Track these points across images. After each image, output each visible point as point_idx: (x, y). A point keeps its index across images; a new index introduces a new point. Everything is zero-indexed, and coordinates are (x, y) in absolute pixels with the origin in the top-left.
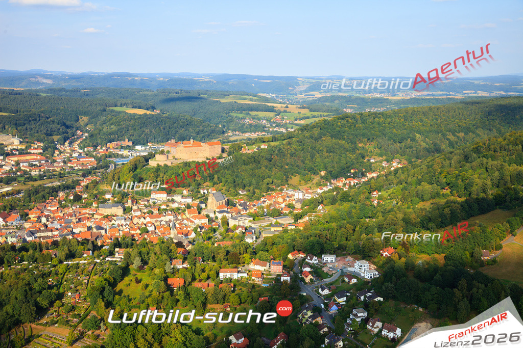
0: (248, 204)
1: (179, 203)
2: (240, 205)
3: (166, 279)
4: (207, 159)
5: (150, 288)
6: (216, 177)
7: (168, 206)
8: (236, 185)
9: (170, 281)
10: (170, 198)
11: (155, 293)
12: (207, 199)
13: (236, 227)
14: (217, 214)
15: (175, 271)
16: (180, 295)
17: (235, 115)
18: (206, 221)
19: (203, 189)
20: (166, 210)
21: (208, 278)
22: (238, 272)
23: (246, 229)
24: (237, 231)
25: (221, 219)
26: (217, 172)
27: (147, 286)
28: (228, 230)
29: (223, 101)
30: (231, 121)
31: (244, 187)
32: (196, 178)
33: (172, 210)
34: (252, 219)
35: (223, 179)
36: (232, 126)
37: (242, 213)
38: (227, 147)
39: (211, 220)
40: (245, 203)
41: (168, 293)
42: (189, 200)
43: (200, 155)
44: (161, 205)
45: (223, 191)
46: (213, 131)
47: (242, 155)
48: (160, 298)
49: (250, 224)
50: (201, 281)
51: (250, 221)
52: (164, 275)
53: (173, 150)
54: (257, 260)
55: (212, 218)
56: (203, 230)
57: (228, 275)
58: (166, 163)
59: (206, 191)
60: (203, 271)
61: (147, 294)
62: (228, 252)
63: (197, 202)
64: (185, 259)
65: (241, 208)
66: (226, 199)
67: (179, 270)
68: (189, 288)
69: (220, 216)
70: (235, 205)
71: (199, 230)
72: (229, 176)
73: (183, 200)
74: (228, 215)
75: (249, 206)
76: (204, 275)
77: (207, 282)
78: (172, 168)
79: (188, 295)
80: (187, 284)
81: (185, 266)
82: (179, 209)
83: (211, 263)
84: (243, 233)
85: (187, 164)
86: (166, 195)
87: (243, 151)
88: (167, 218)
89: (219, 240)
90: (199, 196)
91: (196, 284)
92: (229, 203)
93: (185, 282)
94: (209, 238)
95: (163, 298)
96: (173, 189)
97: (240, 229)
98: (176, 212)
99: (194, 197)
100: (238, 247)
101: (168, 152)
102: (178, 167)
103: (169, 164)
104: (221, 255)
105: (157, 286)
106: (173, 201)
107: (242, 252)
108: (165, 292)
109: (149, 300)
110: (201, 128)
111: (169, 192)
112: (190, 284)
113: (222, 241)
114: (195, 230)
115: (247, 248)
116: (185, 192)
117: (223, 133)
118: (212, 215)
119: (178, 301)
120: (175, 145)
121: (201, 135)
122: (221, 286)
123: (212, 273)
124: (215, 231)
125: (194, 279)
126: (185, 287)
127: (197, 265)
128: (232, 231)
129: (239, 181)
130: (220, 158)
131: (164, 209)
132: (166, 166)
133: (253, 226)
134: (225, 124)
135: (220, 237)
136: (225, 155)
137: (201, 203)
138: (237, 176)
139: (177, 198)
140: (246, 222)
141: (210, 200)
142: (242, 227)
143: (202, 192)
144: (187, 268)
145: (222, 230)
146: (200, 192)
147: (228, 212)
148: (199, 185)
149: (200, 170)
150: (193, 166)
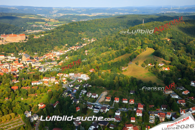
0: (39, 58)
1: (10, 59)
2: (35, 58)
3: (11, 87)
4: (20, 41)
5: (4, 91)
6: (24, 48)
7: (5, 61)
8: (33, 51)
10: (6, 57)
11: (7, 92)
12: (22, 57)
13: (35, 67)
14: (27, 63)
15: (14, 84)
16: (18, 92)
17: (28, 23)
19: (20, 53)
21: (27, 85)
22: (39, 82)
23: (39, 67)
24: (36, 68)
25: (29, 64)
26: (25, 46)
28: (32, 68)
29: (22, 17)
30: (27, 26)
31: (36, 52)
32: (16, 49)
33: (7, 62)
34: (41, 63)
35: (27, 49)
36: (28, 28)
37: (37, 61)
38: (28, 36)
39: (24, 65)
40: (38, 58)
41: (12, 92)
42: (14, 58)
43: (17, 40)
44: (2, 60)
45: (28, 53)
46: (20, 30)
47: (34, 39)
48: (9, 94)
49: (40, 65)
50: (25, 86)
51: (40, 64)
53: (5, 38)
54: (45, 77)
56: (22, 69)
57: (35, 84)
58: (2, 43)
60: (25, 83)
61: (3, 93)
62: (34, 76)
63: (18, 58)
64: (17, 79)
65: (36, 59)
66: (30, 56)
67: (15, 83)
68: (20, 90)
69: (28, 63)
70: (33, 59)
71: (20, 69)
72: (30, 48)
73: (12, 58)
74: (31, 63)
75: (39, 59)
77: (27, 87)
78: (5, 45)
79: (20, 92)
80: (19, 88)
82: (10, 61)
83: (28, 80)
84: (38, 69)
85: (11, 44)
87: (35, 37)
88: (6, 65)
89: (29, 72)
90: (18, 56)
91: (23, 88)
92: (31, 58)
93: (18, 88)
94: (25, 72)
95: (10, 94)
96: (7, 54)
97: (37, 67)
98: (9, 62)
99: (16, 57)
100: (37, 73)
101: (3, 39)
102: (8, 45)
104: (31, 77)
105: (8, 90)
106: (7, 59)
107: (39, 75)
109: (5, 95)
110: (15, 29)
111: (5, 55)
113: (30, 72)
114: (18, 69)
115: (41, 73)
116: (12, 55)
117: (25, 31)
118: (25, 63)
119: (17, 94)
120: (5, 36)
121: (15, 32)
122: (33, 87)
123: (29, 83)
124: (26, 69)
125: (22, 86)
126: (19, 89)
127: (23, 81)
128: (34, 68)
129: (34, 49)
130: (25, 41)
133: (42, 66)
134: (25, 27)
135: (29, 71)
136: (27, 39)
137: (20, 58)
138: (33, 48)
139: (9, 57)
140: (39, 64)
141: (23, 57)
142: (37, 66)
143: (19, 54)
144: (18, 83)
145: (30, 68)
146: (18, 54)
147: (31, 62)
148: (18, 52)
149: (17, 46)
150: (14, 44)
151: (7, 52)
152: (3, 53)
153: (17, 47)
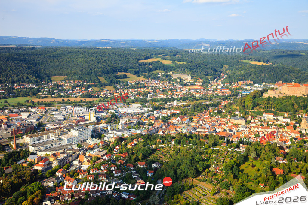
1: (281, 122)
3: (271, 168)
4: (303, 95)
5: (261, 171)
7: (273, 122)
9: (274, 170)
10: (275, 118)
11: (264, 175)
12: (301, 121)
15: (277, 164)
16: (280, 179)
18: (299, 135)
19: (299, 114)
20: (272, 125)
21: (300, 172)
27: (259, 170)
32: (294, 107)
33: (276, 125)
41: (272, 177)
42: (288, 121)
43: (299, 92)
44: (269, 121)
48: (267, 179)
50: (295, 173)
52: (270, 165)
53: (280, 88)
55: (304, 134)
56: (297, 141)
58: (275, 95)
59: (300, 116)
60: (297, 167)
61: (259, 175)
63: (294, 122)
64: (284, 158)
67: (280, 163)
68: (287, 177)
71: (294, 140)
73: (284, 120)
76: (298, 170)
77: (299, 175)
78: (278, 99)
79: (285, 181)
80: (285, 173)
81: (284, 162)
82: (281, 125)
83: (303, 163)
85: (288, 98)
86: (273, 116)
88: (273, 130)
90: (295, 118)
91: (292, 175)
93: (284, 172)
94: (301, 147)
95: (269, 179)
96: (278, 112)
98: (279, 126)
99: (292, 119)
101: (277, 89)
102: (282, 99)
103: (277, 96)
105: (266, 171)
106: (277, 120)
108: (270, 176)
109: (260, 179)
111: (275, 114)
112: (287, 174)
114: (291, 140)
116: (286, 115)
118: (304, 132)
119: (279, 183)
120: (282, 85)
123: (303, 170)
124: (305, 142)
125: (290, 171)
126: (284, 175)
127: (293, 163)
131: (271, 124)
132: (274, 97)
137: (297, 123)
139: (280, 118)
141: (303, 122)
144: (286, 164)
146: (296, 116)
148: (296, 111)
149: (297, 102)
150: (292, 99)
151: (278, 110)
152: (273, 110)
153: (295, 104)
